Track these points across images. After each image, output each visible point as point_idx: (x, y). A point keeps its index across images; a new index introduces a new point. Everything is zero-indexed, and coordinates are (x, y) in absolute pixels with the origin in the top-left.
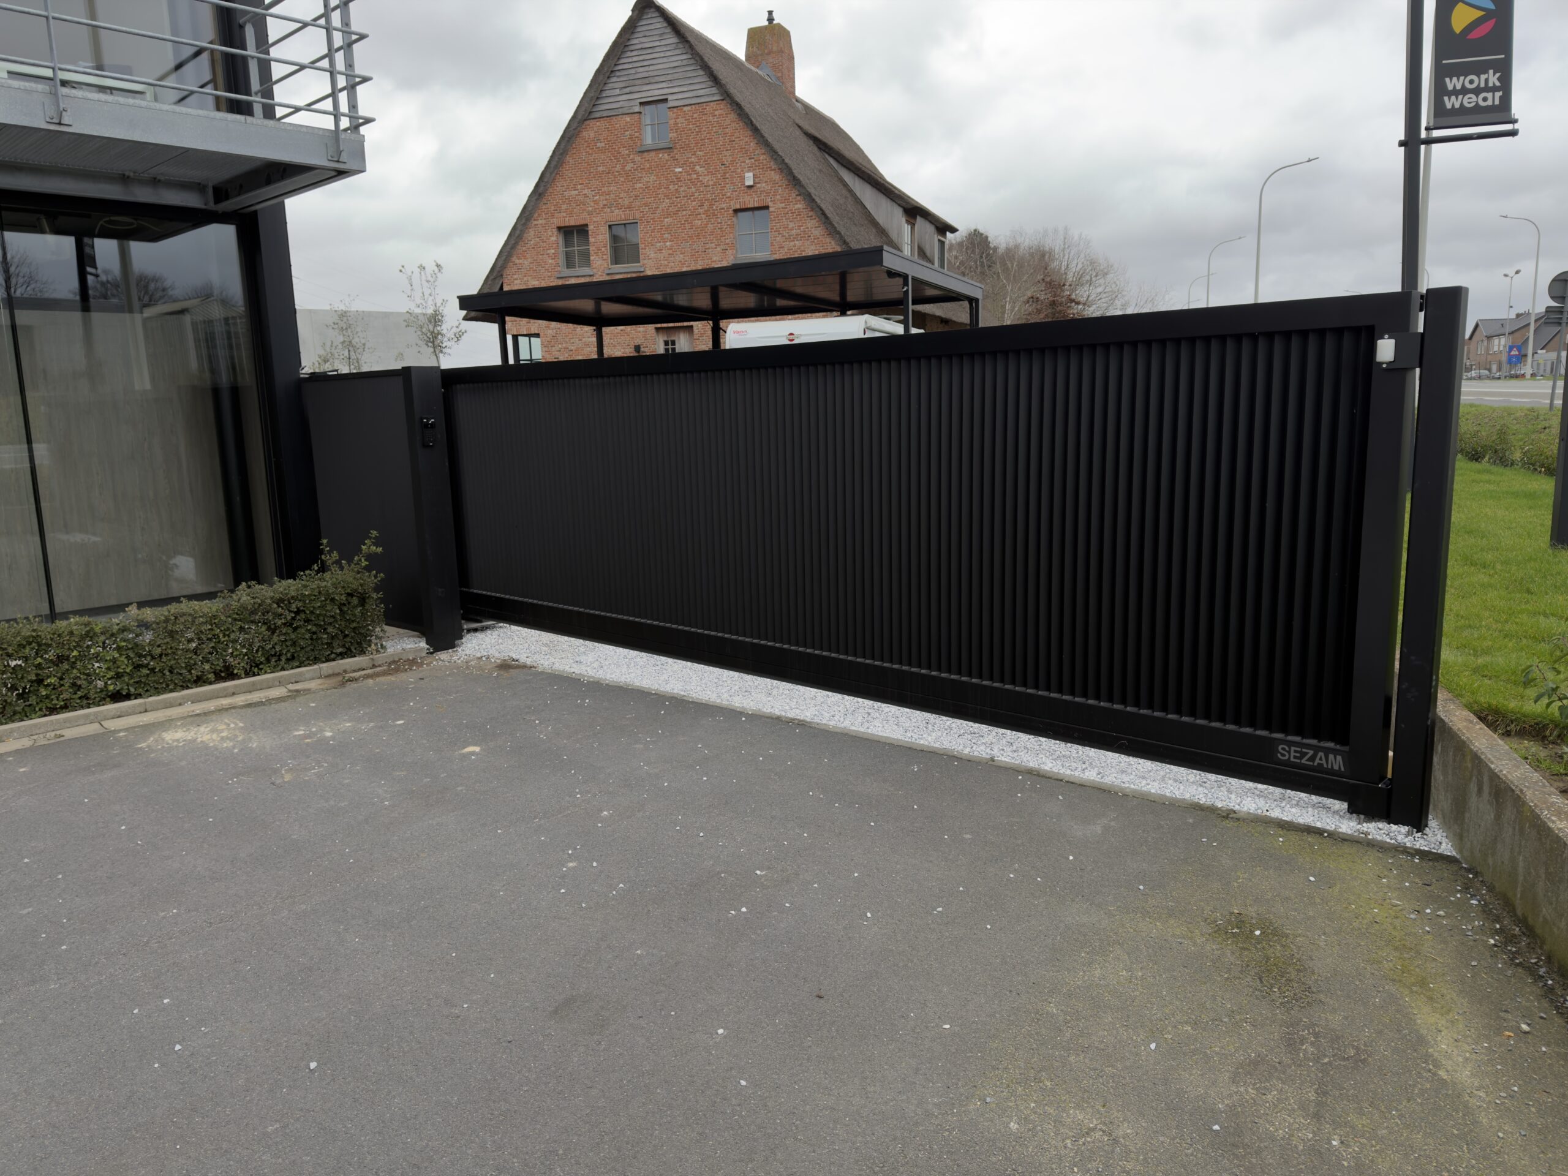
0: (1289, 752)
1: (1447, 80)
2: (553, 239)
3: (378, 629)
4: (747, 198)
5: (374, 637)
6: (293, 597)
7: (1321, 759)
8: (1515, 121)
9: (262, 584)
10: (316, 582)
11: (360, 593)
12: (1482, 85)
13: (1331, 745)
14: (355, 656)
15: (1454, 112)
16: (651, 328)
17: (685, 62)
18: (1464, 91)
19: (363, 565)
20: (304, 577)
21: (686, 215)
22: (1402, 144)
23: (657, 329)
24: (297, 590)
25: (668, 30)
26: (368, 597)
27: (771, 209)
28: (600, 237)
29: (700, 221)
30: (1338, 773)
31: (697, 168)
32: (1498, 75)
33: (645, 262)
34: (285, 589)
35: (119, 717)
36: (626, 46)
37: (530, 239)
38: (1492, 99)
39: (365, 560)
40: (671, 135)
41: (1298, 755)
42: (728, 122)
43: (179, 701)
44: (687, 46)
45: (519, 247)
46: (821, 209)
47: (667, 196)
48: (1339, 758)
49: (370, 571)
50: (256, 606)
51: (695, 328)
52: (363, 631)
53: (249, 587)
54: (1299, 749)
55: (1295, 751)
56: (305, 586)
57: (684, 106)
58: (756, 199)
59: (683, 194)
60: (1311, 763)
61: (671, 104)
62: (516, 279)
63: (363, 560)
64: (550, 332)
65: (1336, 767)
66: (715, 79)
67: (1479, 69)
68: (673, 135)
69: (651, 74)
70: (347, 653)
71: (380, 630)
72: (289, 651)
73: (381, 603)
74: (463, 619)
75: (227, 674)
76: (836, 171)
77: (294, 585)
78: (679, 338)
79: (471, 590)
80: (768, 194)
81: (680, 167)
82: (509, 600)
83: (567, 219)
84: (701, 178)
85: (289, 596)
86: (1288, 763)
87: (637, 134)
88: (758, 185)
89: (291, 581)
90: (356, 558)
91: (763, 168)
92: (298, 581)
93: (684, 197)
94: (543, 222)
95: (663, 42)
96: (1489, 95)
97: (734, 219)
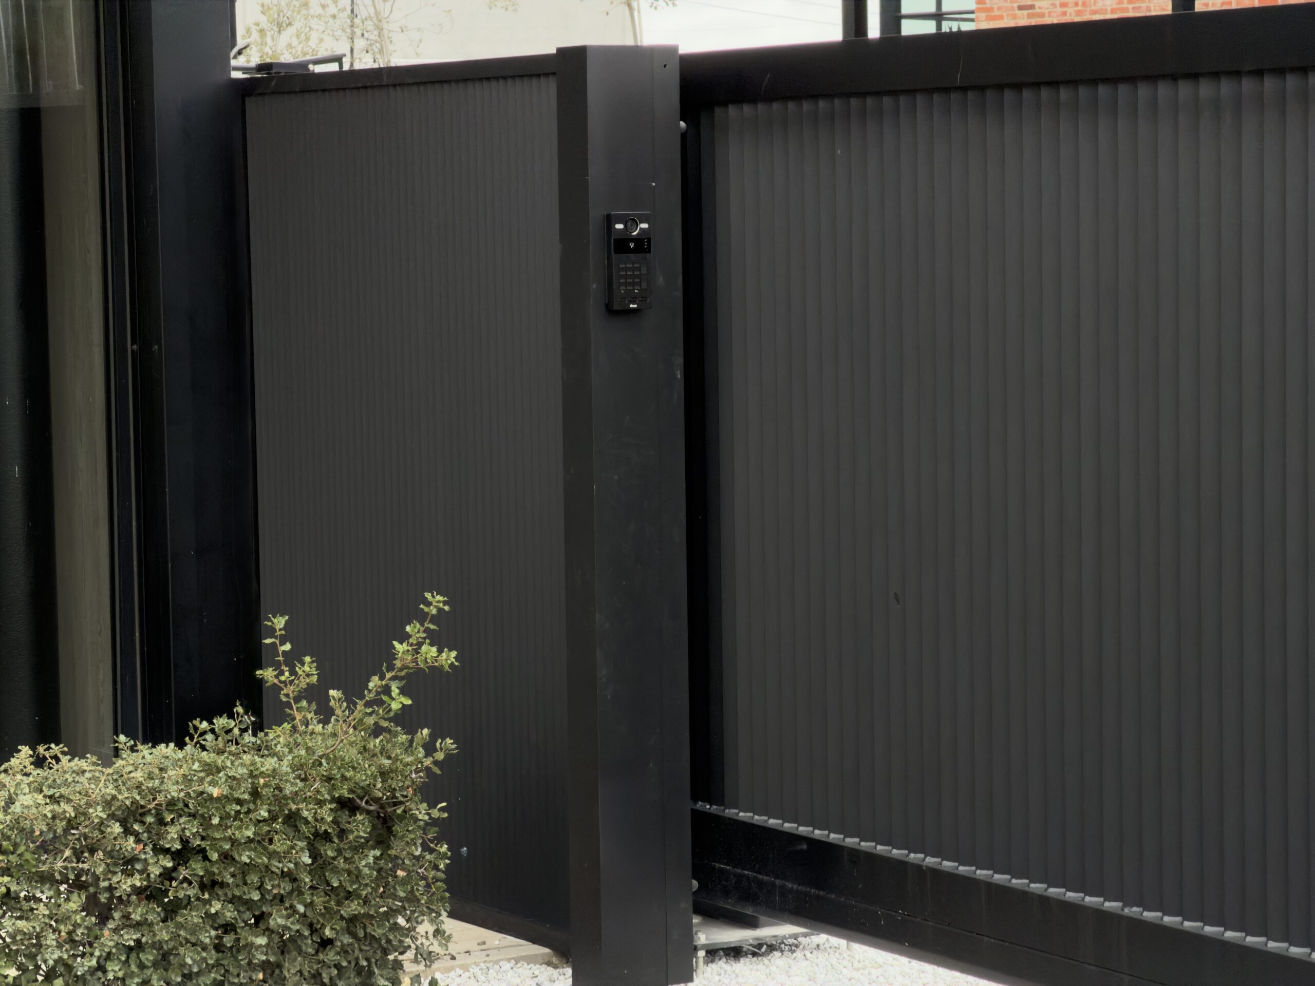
3: (425, 927)
5: (410, 954)
6: (171, 803)
9: (82, 757)
10: (246, 758)
11: (377, 800)
19: (395, 706)
20: (210, 737)
24: (187, 780)
26: (401, 818)
34: (150, 777)
39: (403, 691)
49: (411, 730)
50: (60, 826)
52: (378, 932)
53: (39, 762)
56: (211, 770)
63: (395, 691)
71: (431, 929)
73: (439, 840)
74: (699, 910)
77: (177, 764)
79: (730, 812)
82: (855, 853)
85: (160, 798)
89: (167, 750)
90: (374, 683)
92: (188, 748)
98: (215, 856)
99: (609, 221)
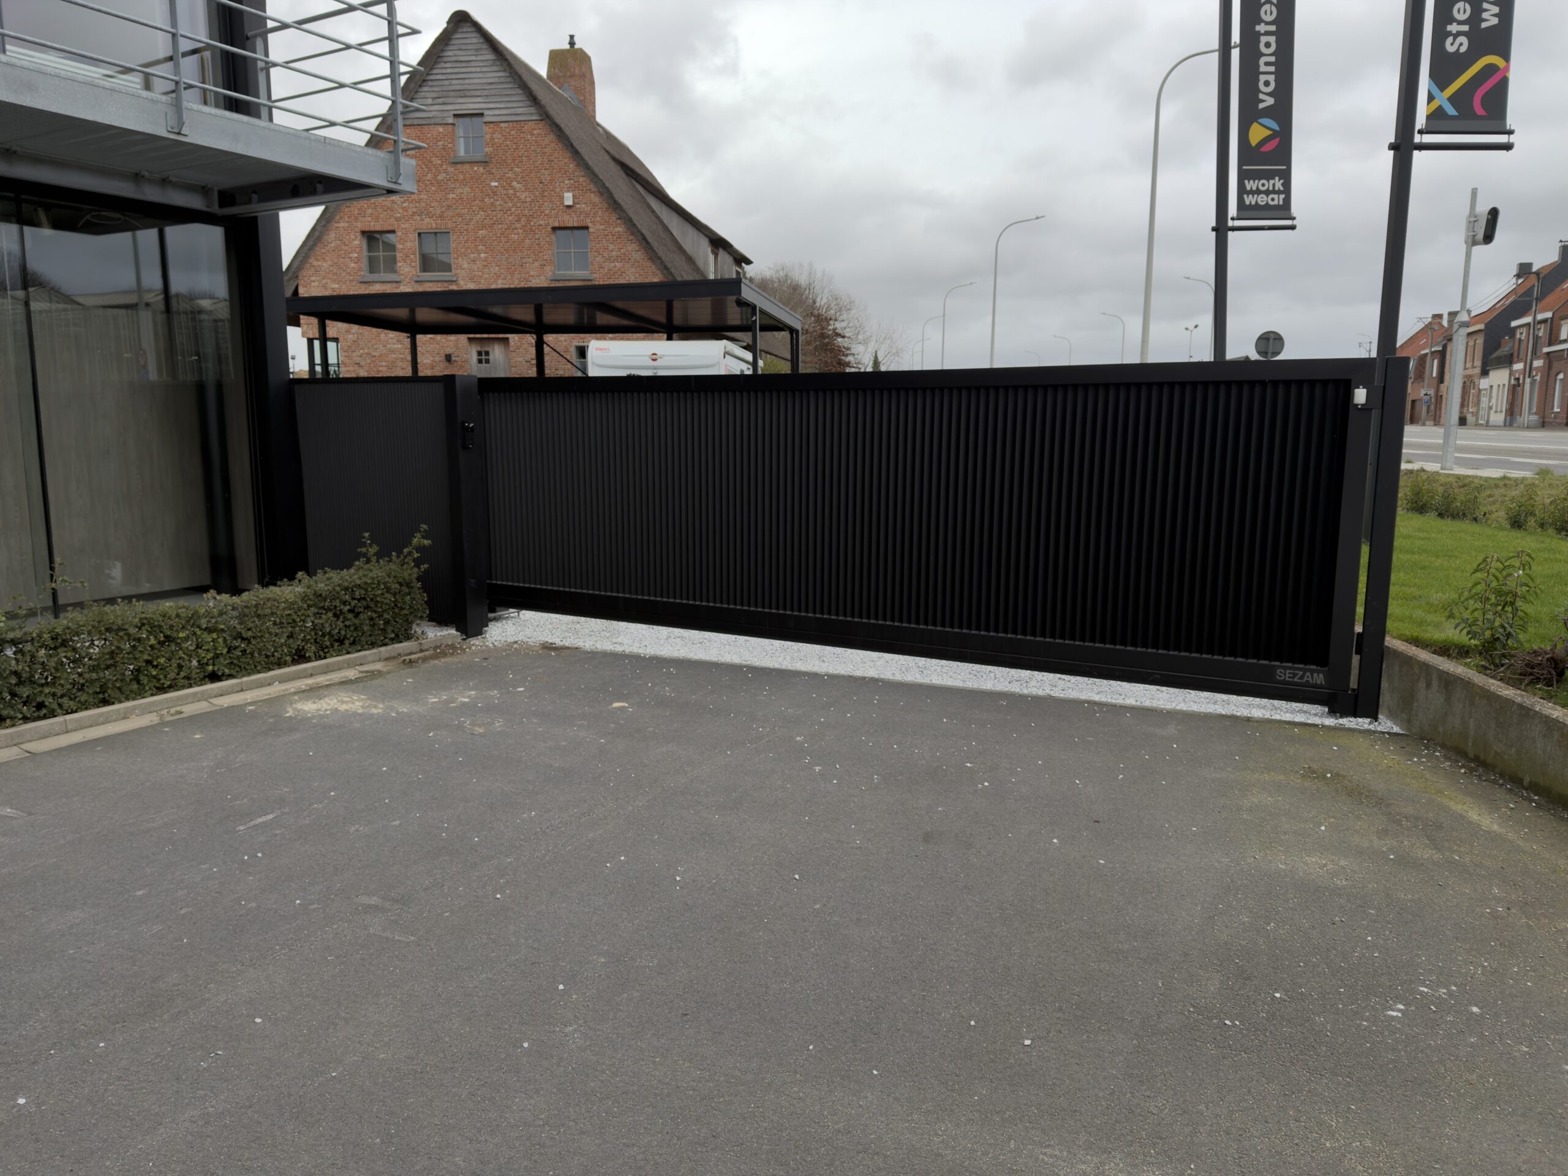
0: (1285, 674)
1: (1246, 182)
2: (357, 242)
4: (566, 217)
6: (357, 585)
7: (1308, 677)
8: (1294, 219)
10: (365, 572)
12: (1271, 188)
13: (1314, 667)
14: (401, 642)
15: (1251, 207)
16: (463, 338)
17: (502, 80)
18: (1258, 192)
19: (415, 556)
20: (356, 567)
21: (501, 229)
22: (1213, 229)
23: (470, 339)
25: (485, 46)
26: (413, 587)
27: (591, 230)
28: (409, 244)
29: (517, 236)
30: (1320, 686)
31: (514, 184)
32: (1282, 181)
33: (458, 271)
35: (221, 695)
36: (439, 57)
37: (330, 241)
38: (1278, 200)
40: (487, 149)
41: (1291, 675)
42: (547, 141)
43: (269, 681)
44: (505, 64)
45: (317, 249)
46: (642, 234)
47: (481, 209)
48: (1321, 675)
49: (417, 562)
50: (328, 593)
51: (511, 340)
54: (1292, 671)
55: (1289, 673)
57: (501, 122)
58: (575, 219)
59: (499, 208)
60: (1301, 681)
61: (487, 119)
62: (314, 281)
63: (412, 552)
64: (351, 336)
65: (1319, 682)
66: (534, 100)
67: (1269, 175)
68: (488, 150)
69: (466, 87)
70: (397, 639)
72: (352, 635)
74: (488, 608)
75: (300, 657)
76: (643, 197)
78: (493, 350)
79: (494, 581)
80: (587, 215)
81: (496, 181)
83: (372, 224)
84: (518, 194)
85: (353, 584)
86: (1284, 682)
87: (450, 145)
88: (578, 206)
91: (582, 190)
93: (500, 211)
94: (346, 225)
95: (479, 58)
96: (1276, 196)
97: (553, 236)
98: (369, 600)
99: (463, 423)
